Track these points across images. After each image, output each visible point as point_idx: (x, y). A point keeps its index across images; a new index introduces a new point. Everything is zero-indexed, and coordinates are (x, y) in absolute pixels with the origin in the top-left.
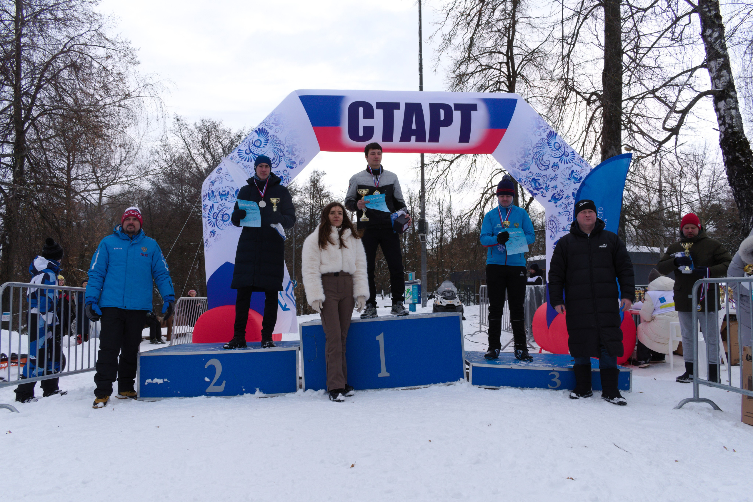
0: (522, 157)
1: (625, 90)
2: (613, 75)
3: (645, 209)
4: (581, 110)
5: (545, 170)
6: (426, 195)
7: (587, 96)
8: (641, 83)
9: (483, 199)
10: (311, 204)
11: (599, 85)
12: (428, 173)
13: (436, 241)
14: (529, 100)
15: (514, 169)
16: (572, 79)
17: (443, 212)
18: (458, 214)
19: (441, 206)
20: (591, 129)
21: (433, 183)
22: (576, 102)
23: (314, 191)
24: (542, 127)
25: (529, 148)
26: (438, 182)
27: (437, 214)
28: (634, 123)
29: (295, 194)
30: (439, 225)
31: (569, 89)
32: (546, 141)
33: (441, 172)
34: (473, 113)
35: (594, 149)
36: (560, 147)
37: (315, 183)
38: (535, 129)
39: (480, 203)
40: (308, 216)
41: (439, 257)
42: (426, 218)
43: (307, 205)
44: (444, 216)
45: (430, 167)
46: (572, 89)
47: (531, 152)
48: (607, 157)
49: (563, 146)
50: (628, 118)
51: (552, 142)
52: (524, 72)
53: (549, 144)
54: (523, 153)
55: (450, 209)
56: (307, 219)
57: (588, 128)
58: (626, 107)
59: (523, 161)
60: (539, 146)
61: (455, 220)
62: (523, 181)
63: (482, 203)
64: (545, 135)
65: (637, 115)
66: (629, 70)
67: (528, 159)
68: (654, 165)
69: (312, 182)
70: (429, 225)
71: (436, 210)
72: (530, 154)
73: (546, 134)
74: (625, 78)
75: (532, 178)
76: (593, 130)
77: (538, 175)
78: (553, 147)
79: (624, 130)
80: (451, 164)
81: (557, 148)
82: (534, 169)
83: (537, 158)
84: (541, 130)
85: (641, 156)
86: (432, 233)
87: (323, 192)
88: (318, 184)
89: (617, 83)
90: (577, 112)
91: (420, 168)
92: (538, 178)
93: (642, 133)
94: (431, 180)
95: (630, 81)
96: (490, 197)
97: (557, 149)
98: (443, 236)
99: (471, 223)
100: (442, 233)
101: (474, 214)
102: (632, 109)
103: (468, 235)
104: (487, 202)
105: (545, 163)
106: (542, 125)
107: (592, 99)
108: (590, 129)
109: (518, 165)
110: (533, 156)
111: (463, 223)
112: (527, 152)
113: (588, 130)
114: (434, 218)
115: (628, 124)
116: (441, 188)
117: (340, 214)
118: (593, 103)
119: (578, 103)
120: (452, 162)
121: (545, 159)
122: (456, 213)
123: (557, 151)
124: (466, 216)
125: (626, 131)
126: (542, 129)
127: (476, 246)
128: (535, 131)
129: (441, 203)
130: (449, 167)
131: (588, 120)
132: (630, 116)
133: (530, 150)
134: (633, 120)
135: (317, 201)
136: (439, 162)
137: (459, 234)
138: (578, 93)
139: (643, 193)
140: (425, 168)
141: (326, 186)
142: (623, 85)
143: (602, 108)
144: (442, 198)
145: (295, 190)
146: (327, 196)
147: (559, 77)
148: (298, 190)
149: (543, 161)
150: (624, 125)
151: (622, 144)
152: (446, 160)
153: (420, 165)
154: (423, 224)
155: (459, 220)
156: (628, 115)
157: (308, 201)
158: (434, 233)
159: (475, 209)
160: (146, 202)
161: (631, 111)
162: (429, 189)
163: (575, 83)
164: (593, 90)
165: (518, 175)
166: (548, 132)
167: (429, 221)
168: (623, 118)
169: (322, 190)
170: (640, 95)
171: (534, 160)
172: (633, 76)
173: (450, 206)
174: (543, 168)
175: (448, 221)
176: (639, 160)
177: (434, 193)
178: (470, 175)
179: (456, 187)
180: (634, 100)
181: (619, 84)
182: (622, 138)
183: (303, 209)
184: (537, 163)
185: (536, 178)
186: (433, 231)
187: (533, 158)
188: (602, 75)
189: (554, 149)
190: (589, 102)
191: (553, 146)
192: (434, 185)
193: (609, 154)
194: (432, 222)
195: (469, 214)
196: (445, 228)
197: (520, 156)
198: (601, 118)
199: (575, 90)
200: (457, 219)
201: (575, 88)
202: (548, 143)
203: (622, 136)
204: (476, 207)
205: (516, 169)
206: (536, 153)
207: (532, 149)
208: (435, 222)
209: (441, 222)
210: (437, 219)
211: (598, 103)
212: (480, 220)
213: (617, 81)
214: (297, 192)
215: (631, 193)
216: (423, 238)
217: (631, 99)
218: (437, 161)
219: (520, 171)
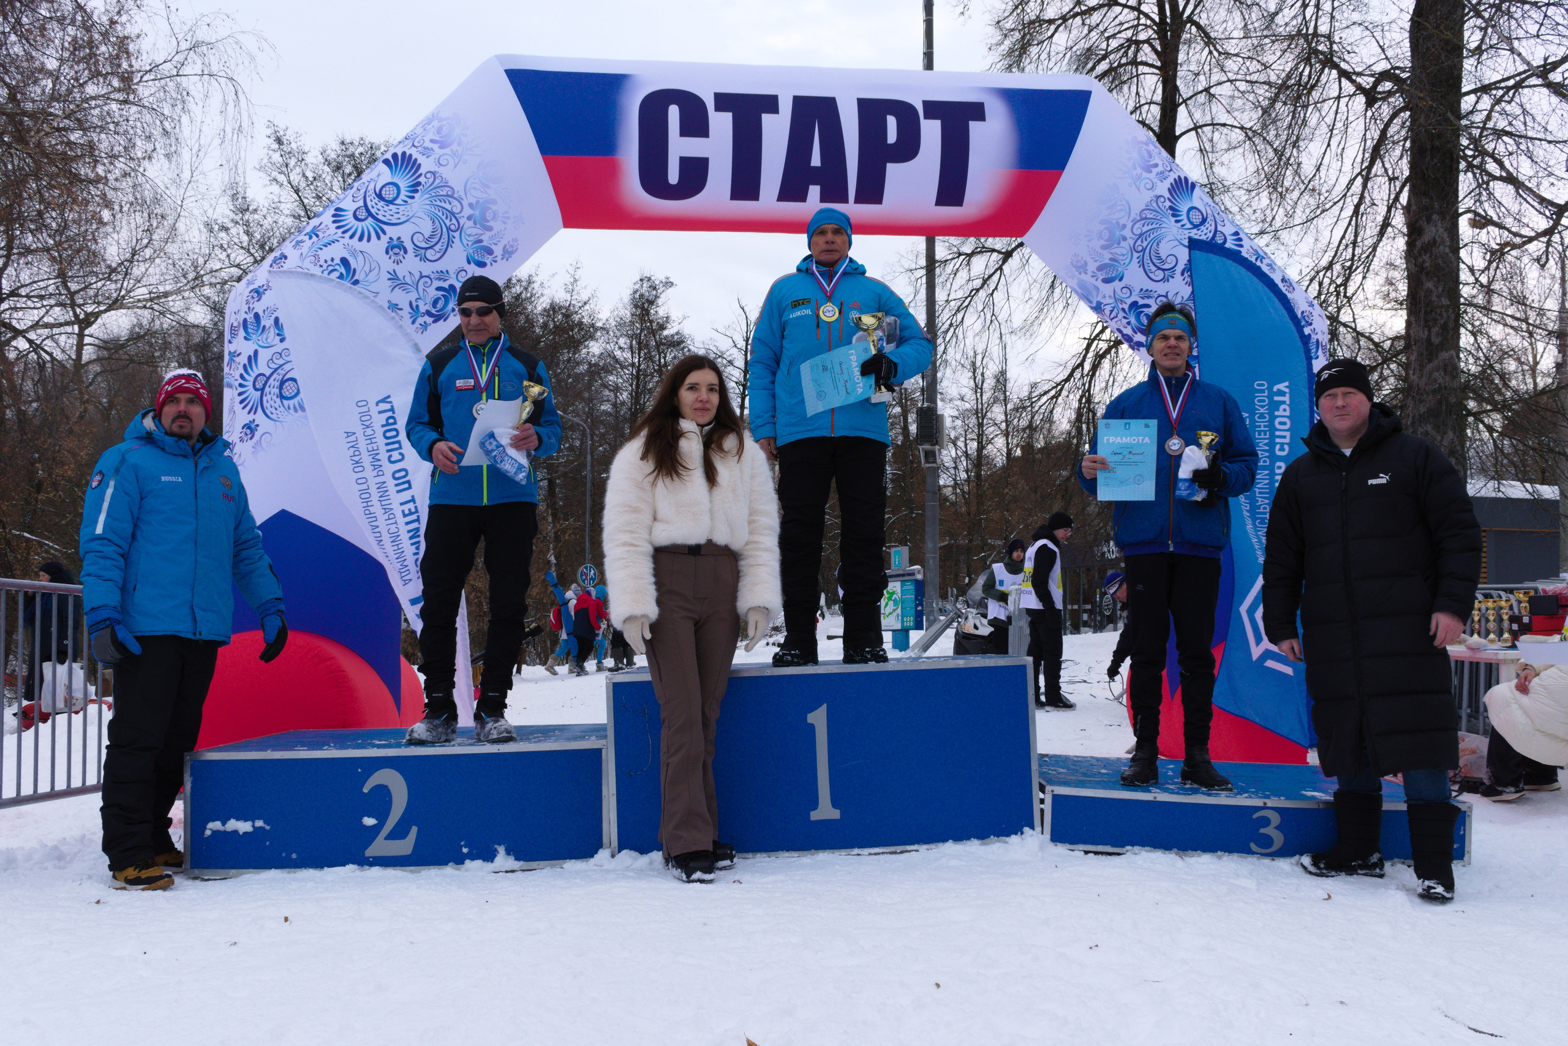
0: (1104, 247)
1: (1468, 64)
2: (1438, 26)
3: (1522, 384)
4: (1351, 119)
5: (1165, 280)
6: (940, 340)
7: (1367, 82)
8: (1512, 50)
9: (1091, 355)
10: (633, 365)
11: (1401, 52)
12: (944, 284)
13: (964, 463)
14: (1212, 91)
15: (1083, 277)
16: (1329, 37)
17: (985, 385)
18: (1024, 393)
19: (979, 372)
20: (1377, 168)
21: (958, 310)
22: (1339, 98)
23: (642, 330)
24: (1156, 165)
25: (1122, 222)
26: (970, 309)
27: (969, 395)
28: (1492, 156)
29: (592, 337)
30: (973, 421)
31: (1320, 61)
32: (1168, 204)
33: (980, 282)
34: (974, 126)
35: (1386, 224)
36: (1204, 221)
37: (643, 308)
38: (1139, 171)
39: (1081, 365)
40: (624, 396)
41: (973, 509)
42: (940, 404)
43: (623, 367)
44: (985, 398)
45: (950, 268)
46: (1329, 61)
47: (1127, 233)
48: (1419, 244)
49: (1210, 218)
50: (1476, 142)
51: (1183, 208)
52: (1204, 15)
53: (1174, 211)
54: (1106, 235)
55: (1001, 379)
56: (623, 403)
57: (1370, 168)
58: (1472, 112)
59: (1106, 257)
60: (1149, 217)
61: (1016, 409)
62: (1108, 309)
63: (1087, 366)
64: (1163, 188)
65: (1499, 134)
66: (1478, 15)
67: (1118, 251)
68: (1543, 266)
69: (636, 306)
70: (948, 422)
71: (965, 379)
72: (1125, 239)
73: (1167, 184)
74: (1472, 37)
75: (1129, 301)
76: (1381, 171)
77: (1146, 294)
78: (1185, 221)
79: (1466, 172)
80: (1005, 261)
81: (1197, 221)
82: (1135, 277)
83: (1144, 250)
84: (1152, 176)
85: (1507, 244)
86: (955, 445)
87: (666, 333)
88: (652, 312)
89: (1449, 48)
90: (1339, 125)
91: (924, 272)
92: (1146, 301)
93: (1511, 179)
94: (953, 303)
95: (1482, 40)
96: (1108, 351)
97: (1195, 226)
98: (985, 452)
99: (1057, 415)
100: (980, 443)
101: (1064, 393)
102: (1489, 118)
103: (1047, 449)
104: (1099, 363)
105: (1163, 262)
106: (1157, 160)
107: (1380, 89)
108: (1374, 171)
109: (1092, 267)
110: (1132, 242)
111: (1038, 419)
112: (1118, 233)
113: (1369, 172)
114: (959, 403)
115: (1474, 157)
116: (978, 326)
117: (711, 390)
118: (1384, 99)
119: (1343, 101)
120: (1007, 255)
121: (1164, 250)
122: (1018, 389)
123: (1195, 231)
124: (1044, 399)
125: (1470, 175)
126: (1155, 171)
127: (1068, 479)
128: (1139, 177)
129: (978, 364)
130: (1000, 268)
131: (1370, 144)
132: (1481, 136)
133: (1124, 226)
134: (1490, 147)
135: (649, 358)
136: (973, 254)
137: (1028, 448)
138: (1343, 74)
139: (1515, 341)
140: (938, 271)
141: (673, 317)
142: (1465, 53)
143: (1408, 113)
144: (980, 350)
145: (593, 326)
146: (677, 343)
147: (1291, 29)
148: (599, 324)
149: (1159, 258)
150: (1465, 157)
151: (1461, 211)
152: (993, 250)
153: (923, 262)
154: (930, 421)
155: (1024, 408)
156: (1476, 132)
157: (625, 356)
158: (960, 444)
159: (1067, 380)
160: (197, 357)
161: (1485, 123)
162: (946, 326)
163: (1335, 47)
164: (1382, 66)
165: (1094, 293)
166: (1171, 180)
167: (946, 410)
168: (1465, 142)
169: (662, 327)
170: (1508, 79)
171: (1136, 255)
172: (1490, 30)
173: (1003, 373)
174: (1160, 275)
175: (997, 413)
176: (1503, 254)
177: (961, 336)
178: (1057, 291)
179: (1017, 322)
180: (1494, 92)
181: (1455, 49)
182: (1461, 195)
183: (611, 378)
184: (1142, 264)
185: (1141, 302)
186: (957, 438)
187: (1133, 249)
188: (1407, 26)
189: (1189, 226)
190: (1371, 97)
191: (1184, 217)
192: (960, 316)
193: (1426, 238)
194: (956, 413)
195: (1053, 393)
196: (990, 431)
197: (1097, 244)
198: (1405, 140)
199: (1336, 66)
200: (1020, 408)
201: (1335, 59)
202: (1171, 208)
203: (1460, 188)
204: (1071, 375)
205: (1087, 278)
206: (1141, 235)
207: (1130, 225)
208: (963, 415)
209: (980, 414)
210: (968, 406)
211: (1398, 101)
212: (1079, 408)
213: (1447, 42)
214: (596, 329)
215: (1484, 342)
216: (931, 456)
217: (1485, 89)
218: (969, 252)
219: (1099, 284)
